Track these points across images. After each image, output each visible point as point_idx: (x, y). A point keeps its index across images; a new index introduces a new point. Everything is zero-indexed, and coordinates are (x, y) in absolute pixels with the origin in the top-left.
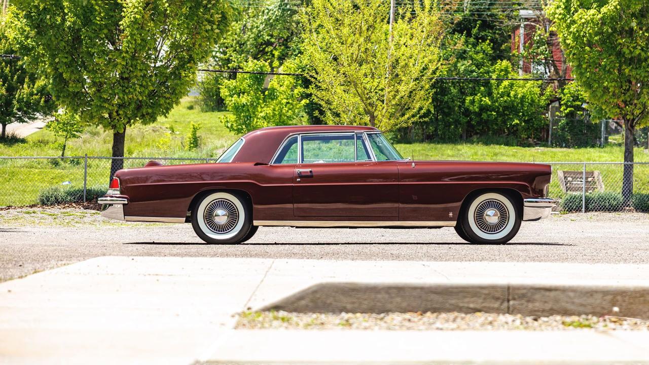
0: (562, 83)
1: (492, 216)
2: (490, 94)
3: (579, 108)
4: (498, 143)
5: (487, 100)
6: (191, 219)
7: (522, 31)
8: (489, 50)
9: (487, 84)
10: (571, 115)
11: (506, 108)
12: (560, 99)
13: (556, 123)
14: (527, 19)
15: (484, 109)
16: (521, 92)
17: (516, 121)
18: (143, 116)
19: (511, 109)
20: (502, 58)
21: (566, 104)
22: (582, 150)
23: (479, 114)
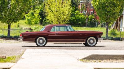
0: (89, 15)
1: (92, 41)
2: (75, 17)
3: (92, 20)
4: (77, 26)
5: (74, 18)
6: (36, 42)
7: (80, 5)
8: (75, 9)
9: (74, 15)
10: (91, 21)
11: (78, 20)
12: (88, 18)
13: (88, 22)
14: (82, 3)
15: (74, 20)
16: (81, 16)
17: (80, 22)
18: (14, 21)
19: (79, 20)
20: (77, 10)
21: (90, 19)
22: (93, 28)
23: (73, 21)
